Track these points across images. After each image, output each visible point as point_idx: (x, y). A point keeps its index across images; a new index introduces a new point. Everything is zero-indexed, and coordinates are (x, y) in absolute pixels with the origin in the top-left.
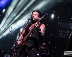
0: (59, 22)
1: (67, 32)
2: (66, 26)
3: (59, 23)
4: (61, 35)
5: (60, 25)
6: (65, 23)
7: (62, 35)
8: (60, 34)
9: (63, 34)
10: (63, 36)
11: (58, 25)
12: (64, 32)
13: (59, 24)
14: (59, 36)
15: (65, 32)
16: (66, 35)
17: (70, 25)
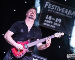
0: (47, 3)
1: (58, 20)
2: (58, 11)
4: (48, 23)
5: (49, 8)
6: (56, 6)
7: (50, 24)
8: (48, 21)
9: (52, 22)
10: (51, 26)
11: (45, 7)
12: (54, 19)
13: (46, 5)
14: (45, 24)
15: (56, 19)
16: (56, 24)
17: (64, 11)
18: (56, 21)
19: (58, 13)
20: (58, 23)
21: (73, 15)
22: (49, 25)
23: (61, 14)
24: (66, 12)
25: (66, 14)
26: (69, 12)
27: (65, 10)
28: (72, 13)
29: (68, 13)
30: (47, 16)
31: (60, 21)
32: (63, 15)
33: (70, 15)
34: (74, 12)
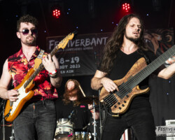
0: (51, 41)
3: (52, 43)
4: (62, 70)
7: (65, 70)
9: (66, 66)
10: (67, 72)
11: (50, 48)
12: (68, 61)
13: (51, 45)
15: (71, 60)
16: (73, 67)
17: (80, 44)
18: (73, 62)
19: (71, 49)
20: (75, 63)
21: (93, 44)
22: (64, 72)
23: (76, 49)
24: (82, 43)
25: (82, 47)
26: (87, 42)
27: (80, 41)
28: (91, 41)
29: (84, 43)
31: (77, 59)
32: (79, 49)
33: (90, 46)
34: (94, 39)
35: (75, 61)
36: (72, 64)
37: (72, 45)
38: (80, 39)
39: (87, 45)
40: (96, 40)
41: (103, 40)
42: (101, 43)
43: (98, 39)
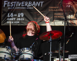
2: (18, 6)
3: (6, 3)
5: (8, 6)
6: (15, 2)
9: (15, 19)
10: (15, 22)
12: (16, 15)
17: (24, 5)
18: (19, 16)
19: (18, 8)
21: (34, 5)
22: (13, 22)
23: (22, 8)
24: (26, 4)
25: (26, 7)
26: (29, 4)
28: (32, 4)
30: (9, 14)
31: (22, 15)
32: (24, 8)
33: (31, 6)
34: (34, 2)
35: (21, 16)
36: (19, 18)
37: (19, 5)
38: (25, 1)
39: (29, 6)
40: (36, 3)
41: (41, 3)
42: (39, 5)
43: (37, 3)
